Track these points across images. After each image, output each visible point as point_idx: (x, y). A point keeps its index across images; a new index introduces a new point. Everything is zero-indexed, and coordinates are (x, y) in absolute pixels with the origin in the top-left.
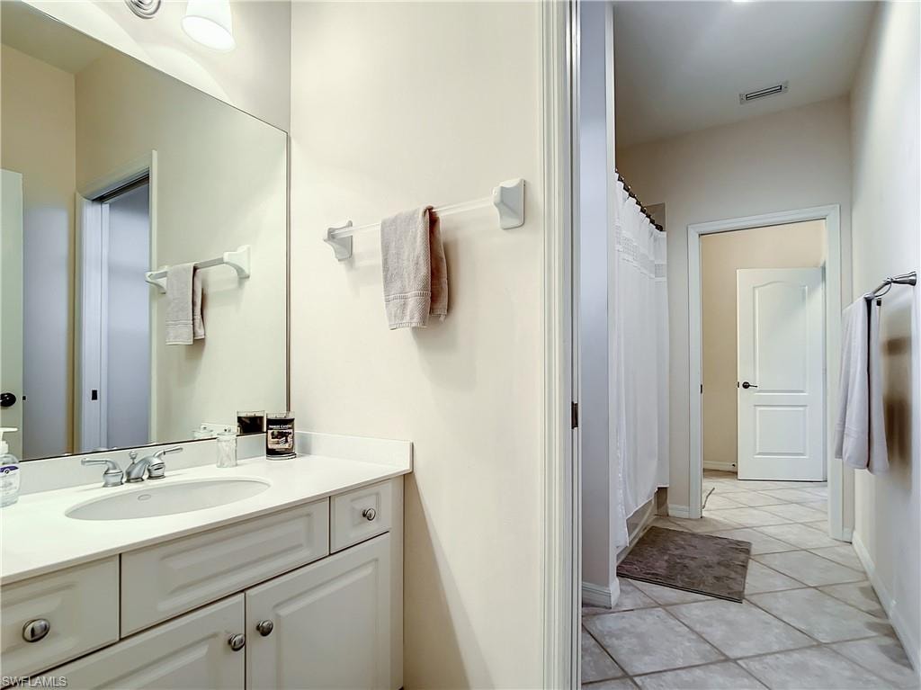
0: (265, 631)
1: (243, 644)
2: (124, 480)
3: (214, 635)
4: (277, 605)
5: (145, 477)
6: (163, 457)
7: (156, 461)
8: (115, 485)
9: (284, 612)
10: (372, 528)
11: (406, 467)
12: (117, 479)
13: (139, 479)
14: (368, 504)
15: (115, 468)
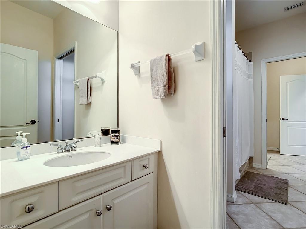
0: (109, 209)
1: (101, 213)
2: (64, 151)
3: (91, 210)
4: (113, 200)
5: (70, 150)
6: (76, 143)
7: (74, 145)
8: (61, 153)
9: (116, 202)
10: (147, 171)
11: (158, 149)
12: (61, 151)
13: (68, 151)
14: (145, 162)
15: (61, 147)
